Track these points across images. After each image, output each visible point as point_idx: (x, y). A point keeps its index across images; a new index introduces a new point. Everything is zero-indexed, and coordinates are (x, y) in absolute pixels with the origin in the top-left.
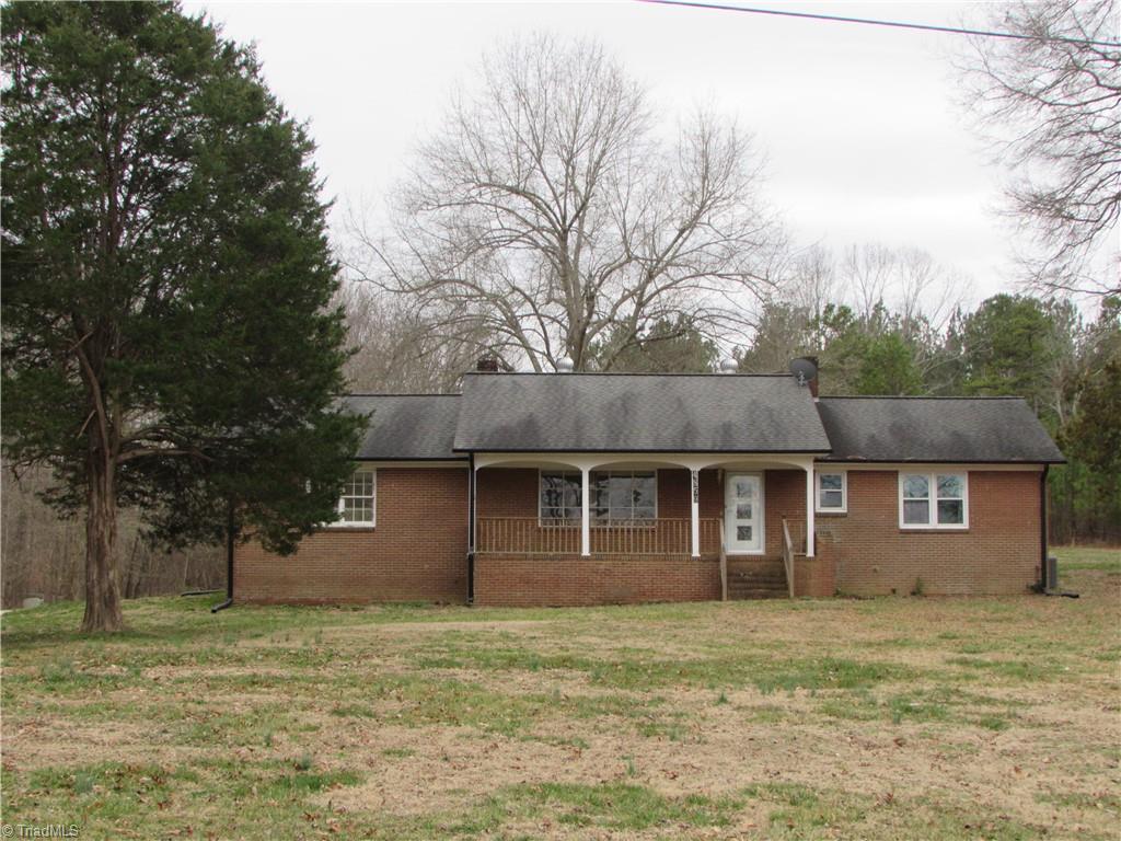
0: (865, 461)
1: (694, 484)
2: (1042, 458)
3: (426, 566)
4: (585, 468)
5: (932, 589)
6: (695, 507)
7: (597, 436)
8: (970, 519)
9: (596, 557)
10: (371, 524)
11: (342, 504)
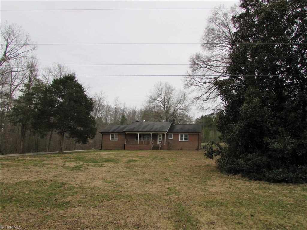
0: (175, 132)
1: (151, 135)
2: (198, 132)
4: (138, 134)
5: (183, 149)
6: (151, 138)
7: (140, 130)
8: (189, 140)
9: (139, 144)
10: (117, 140)
11: (114, 138)
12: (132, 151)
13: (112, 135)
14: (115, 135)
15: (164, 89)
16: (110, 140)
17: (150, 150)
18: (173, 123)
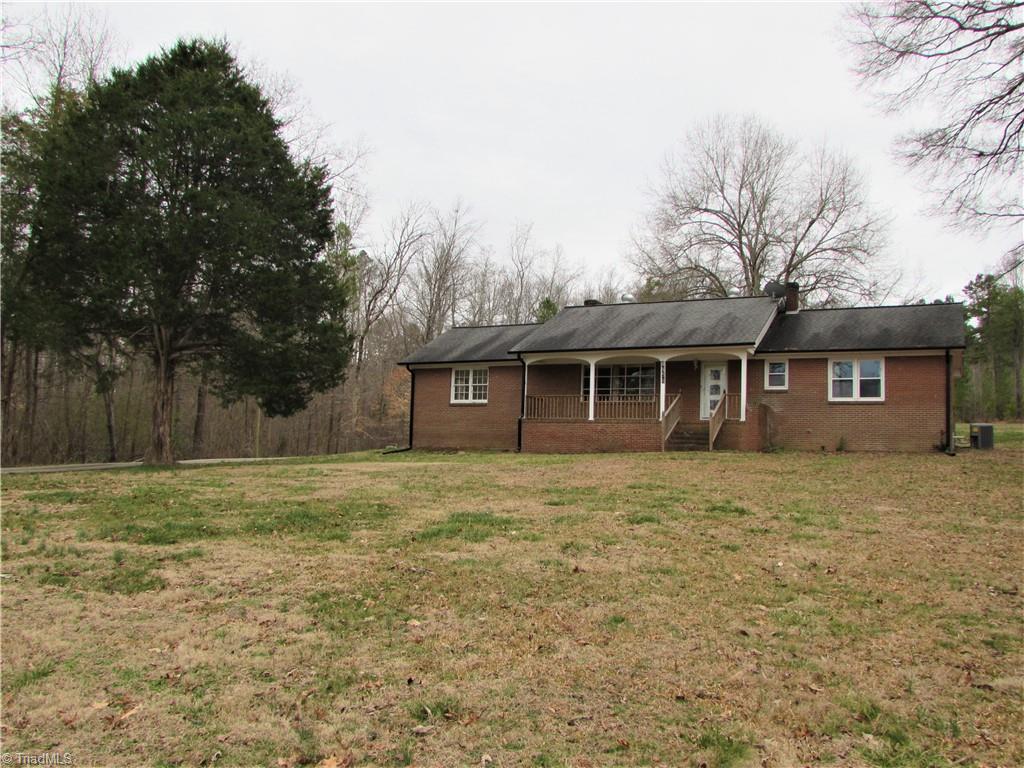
0: (800, 352)
1: (663, 371)
2: (945, 345)
4: (592, 361)
5: (854, 447)
6: (663, 386)
7: (601, 342)
8: (886, 393)
9: (596, 421)
10: (486, 401)
11: (471, 389)
12: (557, 457)
13: (462, 377)
14: (475, 373)
15: (738, 153)
16: (453, 401)
17: (658, 449)
18: (791, 304)
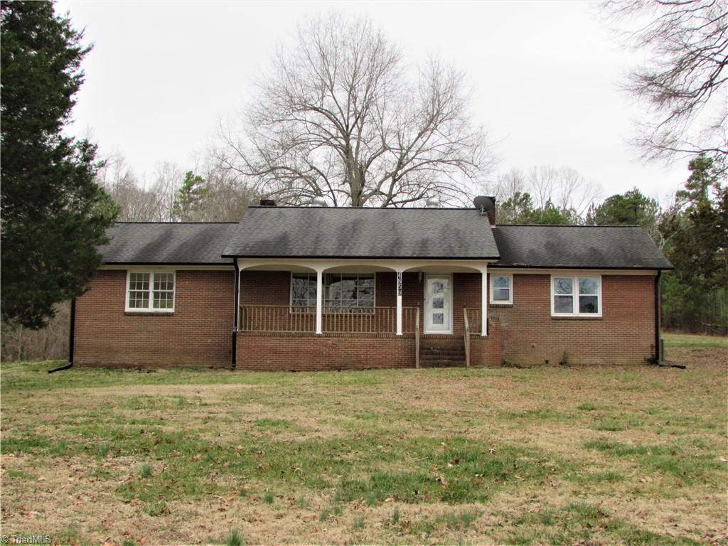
0: (527, 267)
1: (399, 282)
2: (656, 266)
3: (209, 340)
4: (320, 269)
5: (574, 361)
6: (399, 299)
8: (603, 309)
9: (326, 335)
10: (171, 310)
11: (151, 296)
13: (140, 283)
14: (156, 277)
16: (128, 309)
